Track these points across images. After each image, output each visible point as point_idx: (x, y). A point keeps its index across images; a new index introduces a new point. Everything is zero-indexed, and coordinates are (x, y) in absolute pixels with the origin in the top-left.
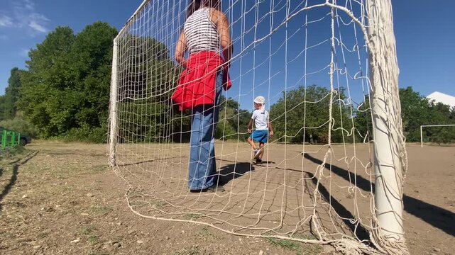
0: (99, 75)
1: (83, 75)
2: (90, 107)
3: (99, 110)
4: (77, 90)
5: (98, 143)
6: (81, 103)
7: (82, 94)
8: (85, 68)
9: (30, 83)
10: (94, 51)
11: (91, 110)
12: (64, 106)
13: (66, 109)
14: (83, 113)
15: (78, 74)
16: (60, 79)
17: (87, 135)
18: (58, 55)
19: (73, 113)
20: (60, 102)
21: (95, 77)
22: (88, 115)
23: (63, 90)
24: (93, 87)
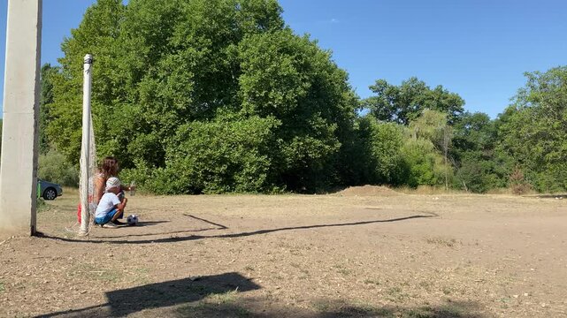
0: (161, 75)
1: (138, 75)
2: (149, 131)
3: (163, 136)
4: (130, 102)
5: (159, 194)
6: (136, 125)
7: (137, 109)
8: (140, 64)
9: (65, 96)
10: (151, 33)
11: (150, 137)
12: (111, 133)
13: (115, 137)
14: (138, 142)
15: (129, 75)
16: (105, 86)
17: (143, 182)
18: (102, 44)
19: (125, 142)
20: (106, 125)
21: (155, 77)
22: (147, 147)
23: (109, 103)
24: (151, 97)
